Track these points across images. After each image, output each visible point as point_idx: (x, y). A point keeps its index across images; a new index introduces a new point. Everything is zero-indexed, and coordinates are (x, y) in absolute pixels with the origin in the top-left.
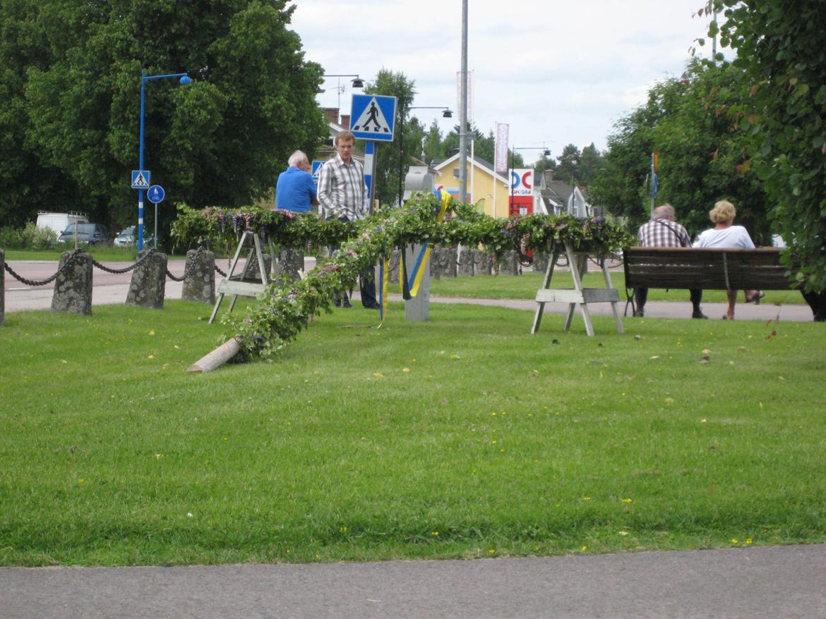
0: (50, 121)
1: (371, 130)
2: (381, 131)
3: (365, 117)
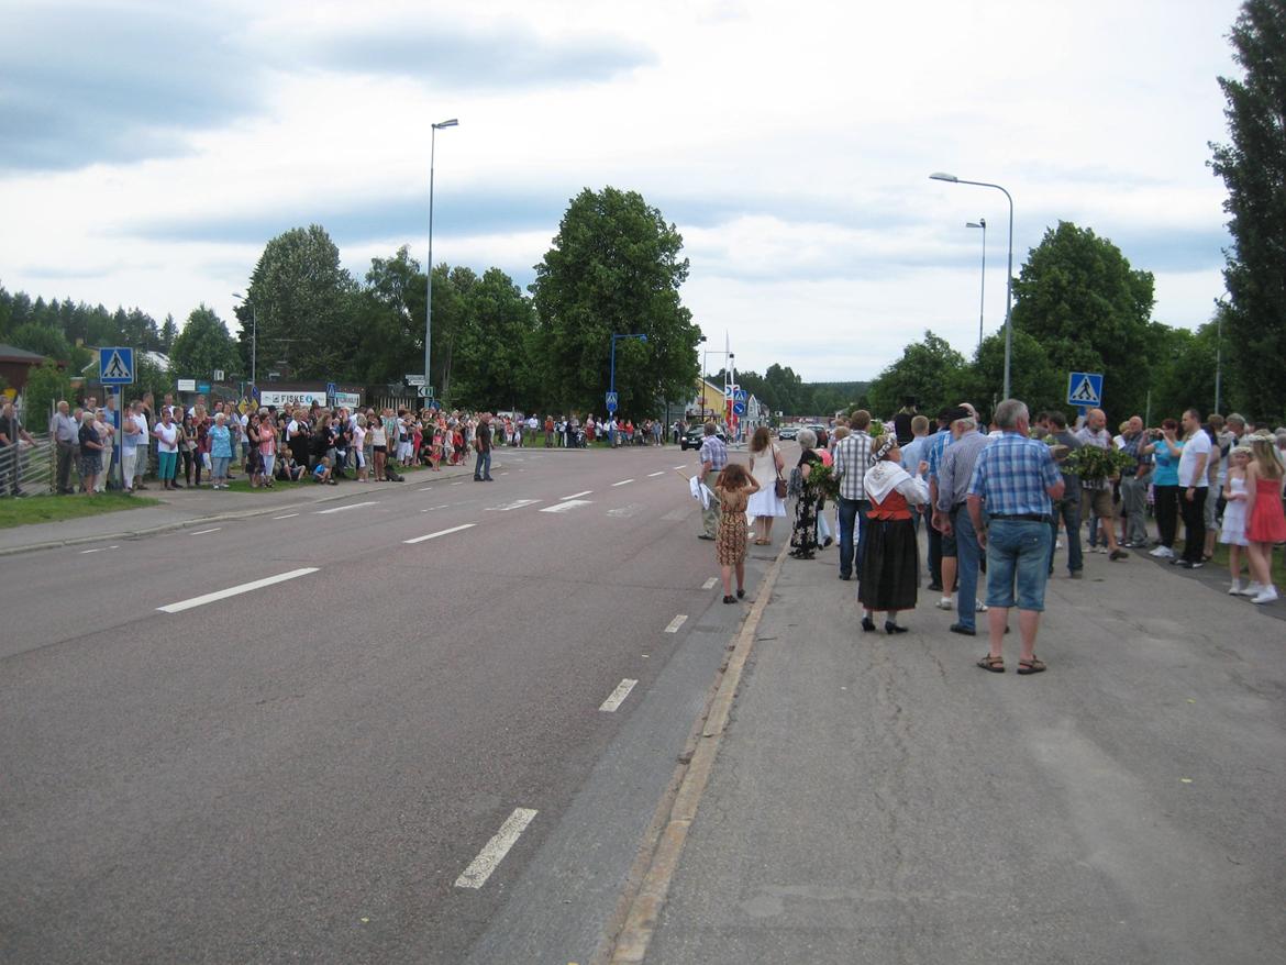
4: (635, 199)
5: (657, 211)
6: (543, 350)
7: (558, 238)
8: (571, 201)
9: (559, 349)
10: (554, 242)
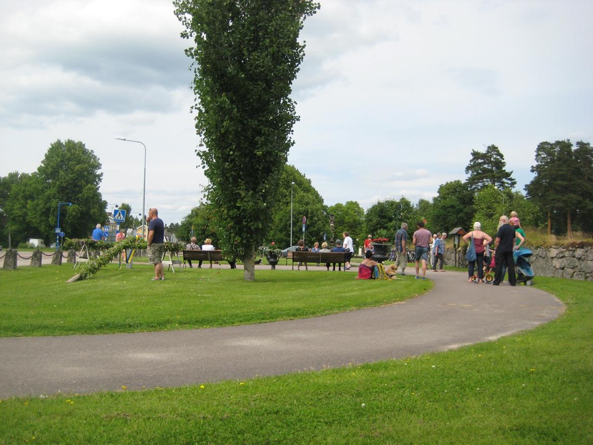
0: (34, 214)
1: (119, 219)
2: (122, 219)
3: (117, 215)
4: (81, 145)
5: (92, 151)
6: (34, 210)
7: (44, 161)
8: (51, 144)
9: (41, 209)
10: (42, 162)
